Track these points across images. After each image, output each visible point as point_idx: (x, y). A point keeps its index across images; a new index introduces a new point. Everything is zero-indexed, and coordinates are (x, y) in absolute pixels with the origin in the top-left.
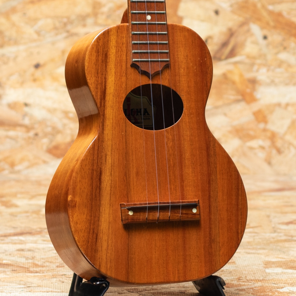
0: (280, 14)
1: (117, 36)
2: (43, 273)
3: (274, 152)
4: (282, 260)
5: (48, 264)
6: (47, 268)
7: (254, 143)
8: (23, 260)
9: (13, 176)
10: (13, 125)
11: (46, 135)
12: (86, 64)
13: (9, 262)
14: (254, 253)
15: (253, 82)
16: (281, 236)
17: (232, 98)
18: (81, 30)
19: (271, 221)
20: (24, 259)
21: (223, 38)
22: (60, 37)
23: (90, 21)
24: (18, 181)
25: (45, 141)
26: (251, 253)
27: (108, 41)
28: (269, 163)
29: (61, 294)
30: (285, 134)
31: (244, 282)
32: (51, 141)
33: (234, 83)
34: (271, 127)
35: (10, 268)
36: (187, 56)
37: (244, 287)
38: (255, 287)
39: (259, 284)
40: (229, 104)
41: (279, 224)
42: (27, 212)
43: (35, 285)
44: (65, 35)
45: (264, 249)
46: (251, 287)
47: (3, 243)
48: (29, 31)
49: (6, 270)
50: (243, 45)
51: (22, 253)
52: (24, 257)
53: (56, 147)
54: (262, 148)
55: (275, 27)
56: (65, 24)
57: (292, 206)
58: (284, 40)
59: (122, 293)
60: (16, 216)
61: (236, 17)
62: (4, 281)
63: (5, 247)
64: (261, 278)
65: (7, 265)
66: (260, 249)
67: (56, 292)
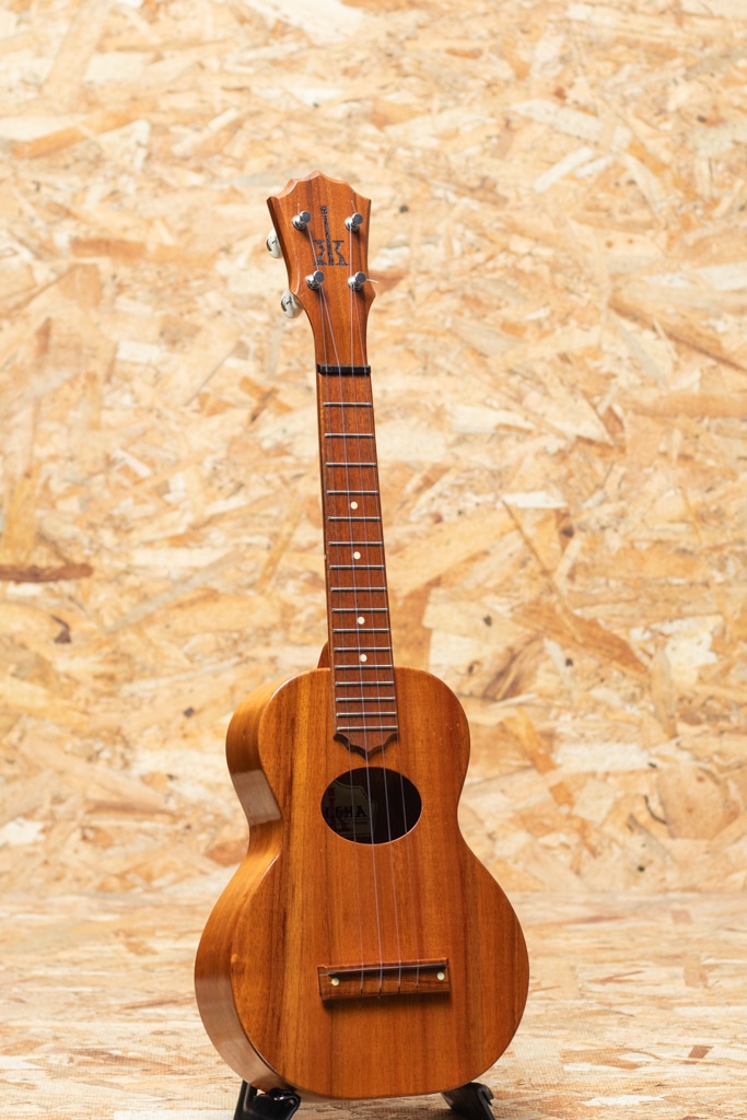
0: (593, 623)
1: (312, 690)
2: (194, 1074)
3: (586, 853)
4: (592, 1048)
5: (202, 1058)
6: (202, 1066)
7: (551, 839)
8: (162, 1051)
9: (150, 897)
10: (151, 811)
11: (204, 828)
12: (260, 736)
13: (139, 1055)
14: (545, 1037)
15: (550, 736)
16: (591, 1005)
17: (515, 763)
18: (263, 653)
19: (576, 978)
20: (164, 1049)
21: (499, 664)
22: (226, 663)
23: (277, 636)
24: (157, 906)
25: (203, 837)
26: (541, 1036)
27: (296, 698)
28: (578, 873)
29: (223, 1112)
30: (603, 823)
31: (526, 1088)
32: (213, 839)
33: (517, 738)
34: (579, 811)
35: (140, 1066)
36: (427, 720)
37: (527, 1099)
38: (545, 1098)
39: (552, 1092)
40: (510, 774)
41: (590, 981)
42: (170, 963)
43: (179, 1097)
44: (235, 660)
45: (563, 1028)
46: (538, 1098)
47: (130, 1021)
48: (176, 654)
49: (134, 1069)
50: (532, 675)
51: (160, 1037)
52: (164, 1045)
53: (222, 848)
54: (567, 847)
55: (585, 645)
56: (235, 642)
57: (612, 949)
58: (600, 666)
59: (323, 1111)
60: (152, 971)
61: (520, 629)
62: (128, 1090)
63: (132, 1027)
64: (555, 1082)
65: (135, 1060)
66: (556, 1028)
67: (214, 1109)
